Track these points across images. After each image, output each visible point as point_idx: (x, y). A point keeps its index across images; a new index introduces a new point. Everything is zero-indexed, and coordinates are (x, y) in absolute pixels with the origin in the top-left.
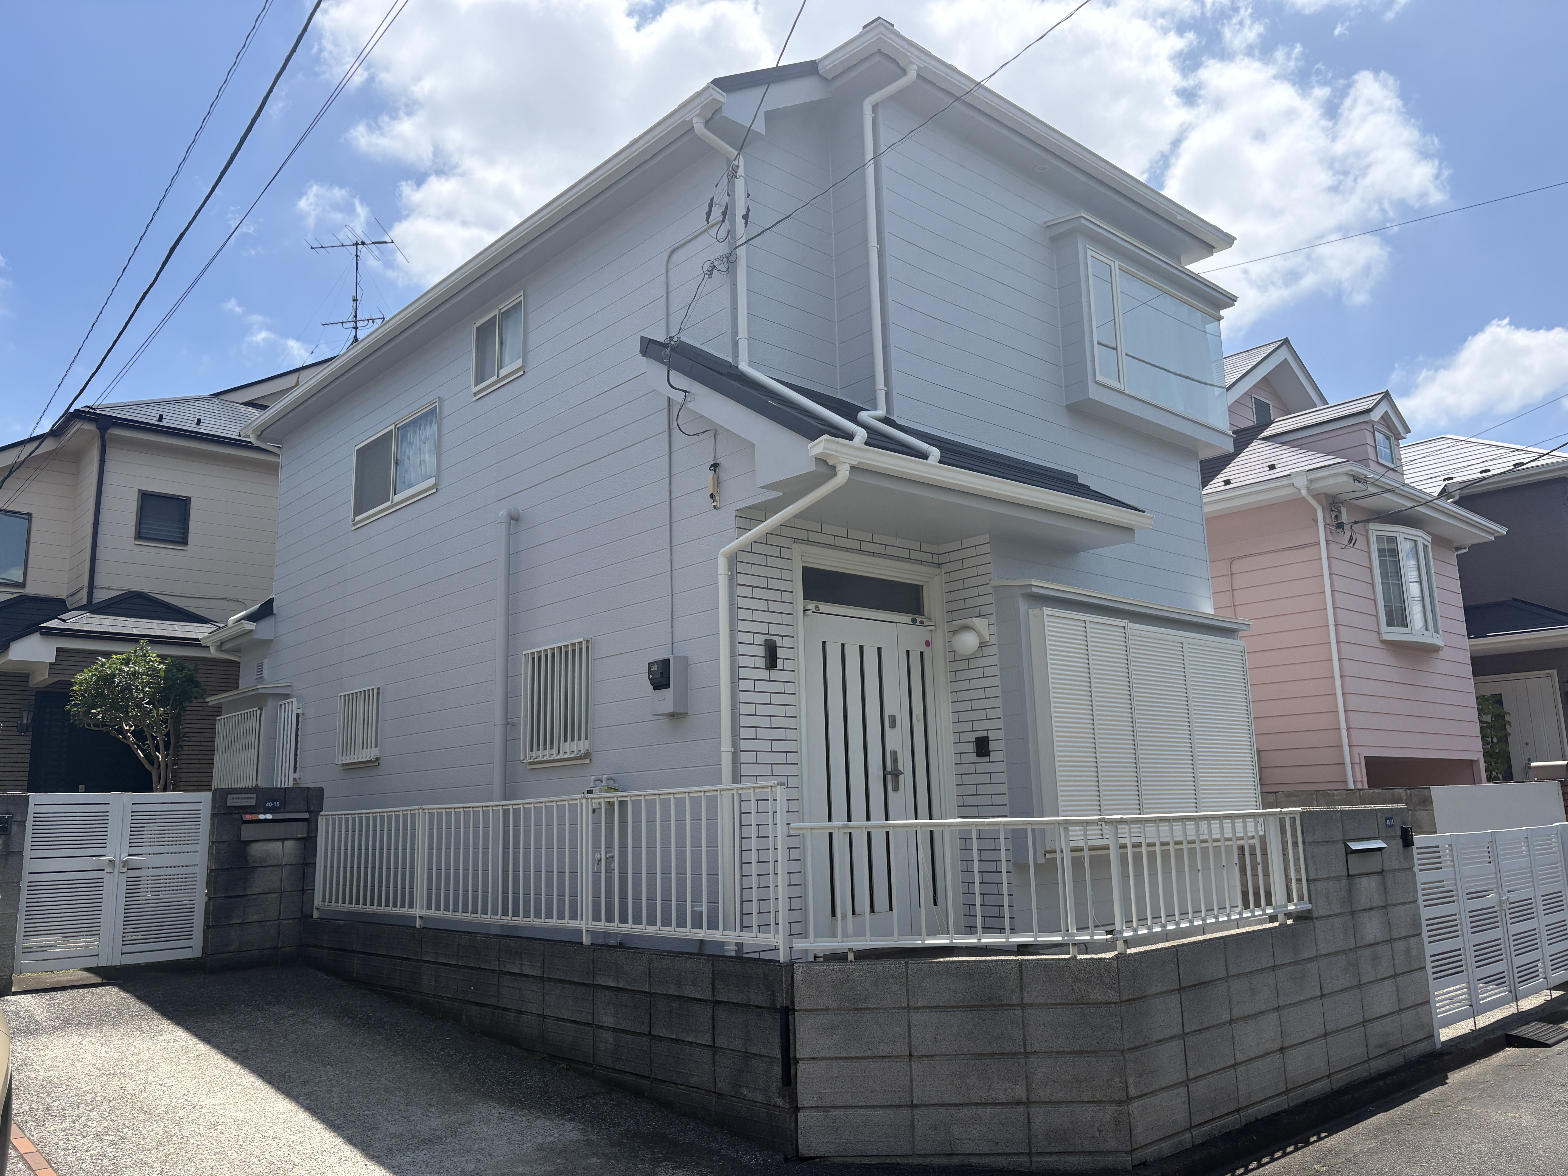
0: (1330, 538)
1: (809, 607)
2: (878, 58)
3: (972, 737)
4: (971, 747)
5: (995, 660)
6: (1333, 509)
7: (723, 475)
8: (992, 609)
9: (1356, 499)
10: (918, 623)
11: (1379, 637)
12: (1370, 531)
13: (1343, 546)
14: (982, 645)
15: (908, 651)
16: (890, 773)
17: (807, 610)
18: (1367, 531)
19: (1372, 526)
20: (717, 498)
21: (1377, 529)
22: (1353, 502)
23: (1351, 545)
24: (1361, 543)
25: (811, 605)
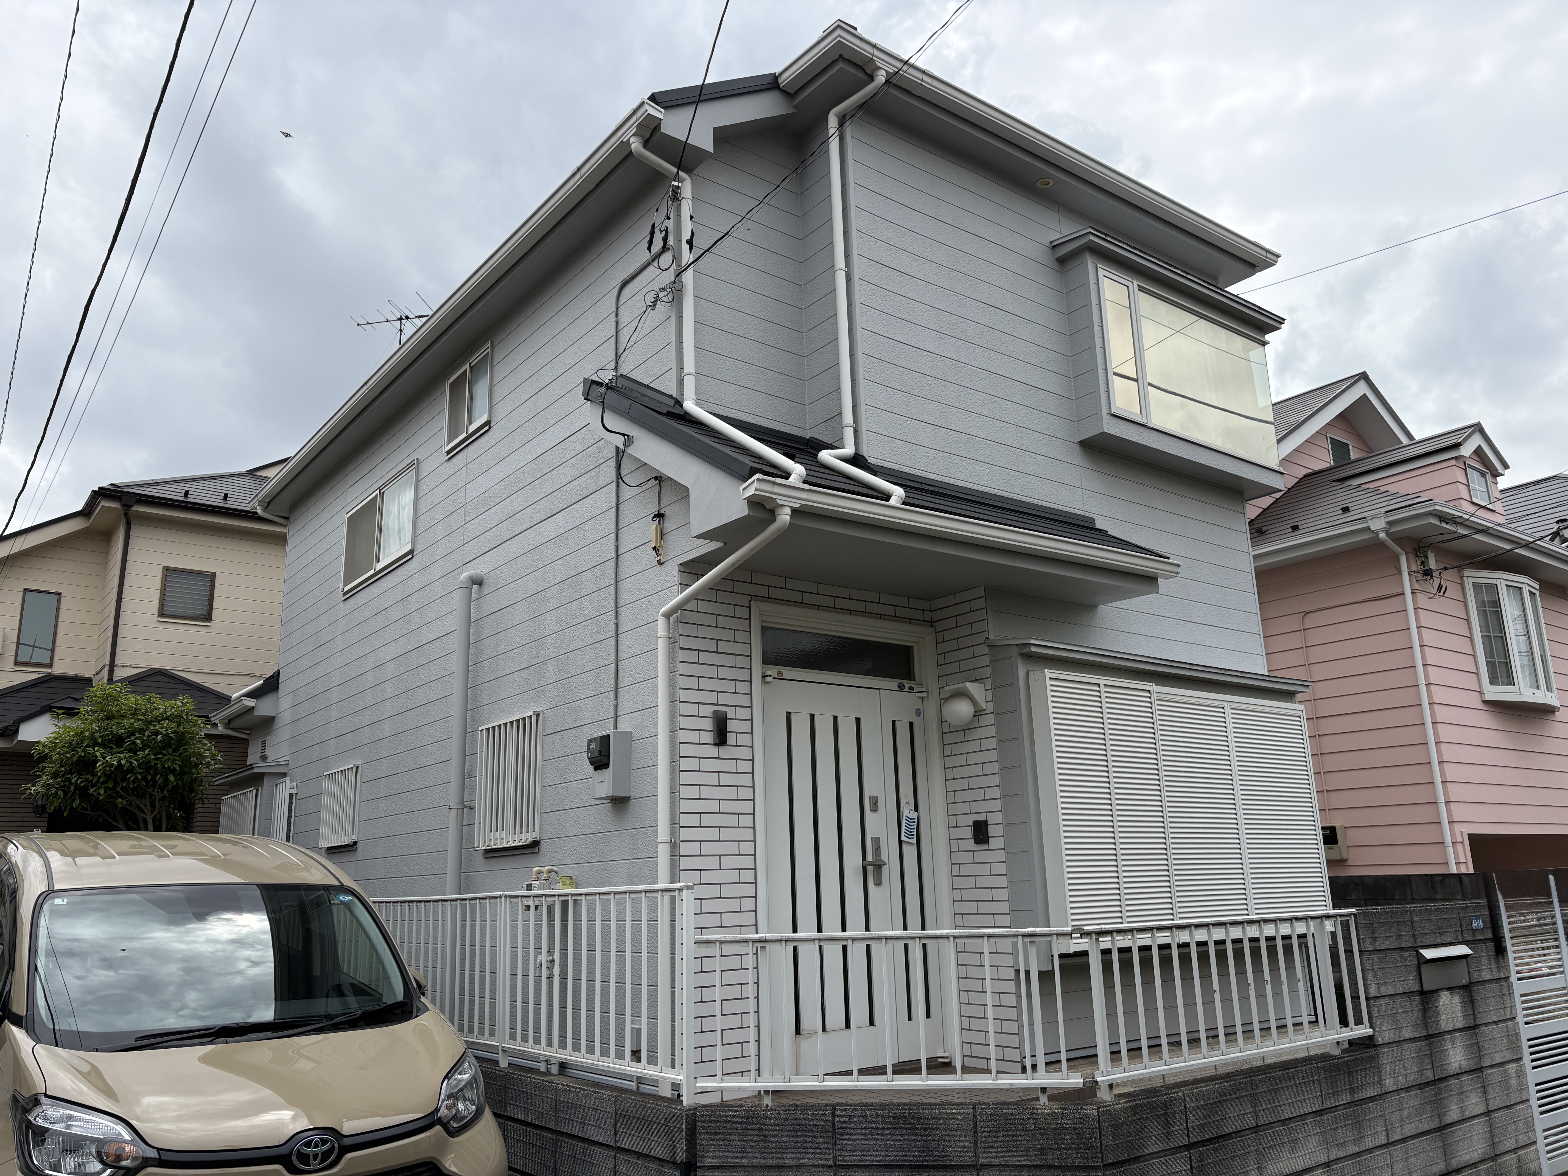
0: (1417, 586)
1: (769, 673)
2: (840, 65)
3: (970, 820)
4: (969, 832)
5: (992, 731)
6: (1419, 554)
7: (669, 525)
8: (987, 672)
9: (1444, 542)
10: (906, 689)
11: (1481, 697)
12: (1465, 578)
13: (1432, 596)
14: (978, 713)
15: (894, 722)
16: (870, 864)
17: (767, 676)
18: (1462, 578)
19: (1467, 573)
20: (661, 551)
21: (1474, 576)
22: (1441, 545)
23: (1441, 594)
24: (1453, 591)
25: (772, 671)
